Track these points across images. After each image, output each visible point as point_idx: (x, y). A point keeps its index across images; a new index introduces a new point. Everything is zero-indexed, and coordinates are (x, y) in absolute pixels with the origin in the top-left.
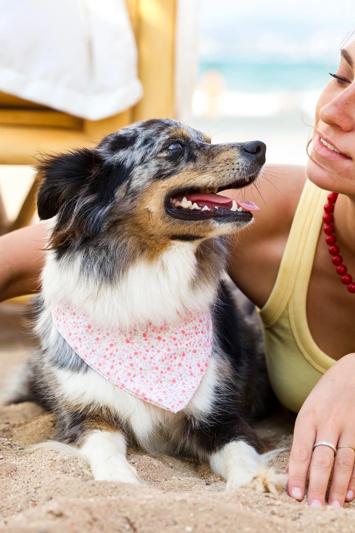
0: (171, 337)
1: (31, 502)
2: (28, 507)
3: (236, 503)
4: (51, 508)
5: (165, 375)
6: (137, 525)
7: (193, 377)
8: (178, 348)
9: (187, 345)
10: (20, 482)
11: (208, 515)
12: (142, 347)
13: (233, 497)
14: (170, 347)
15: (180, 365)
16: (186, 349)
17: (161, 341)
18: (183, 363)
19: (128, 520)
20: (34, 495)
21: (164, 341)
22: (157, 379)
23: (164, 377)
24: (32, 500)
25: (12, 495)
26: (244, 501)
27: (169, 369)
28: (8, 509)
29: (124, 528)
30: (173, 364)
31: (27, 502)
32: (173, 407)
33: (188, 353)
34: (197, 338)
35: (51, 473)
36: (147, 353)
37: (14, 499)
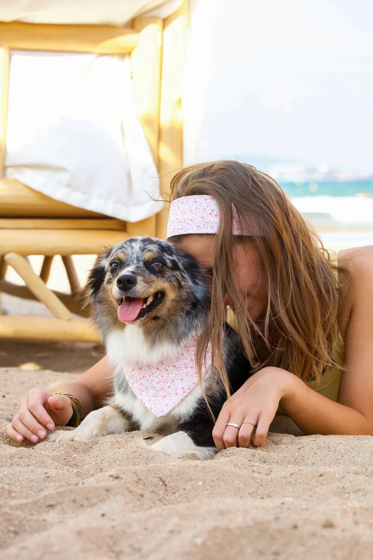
0: (165, 369)
1: (99, 469)
2: (97, 473)
3: (230, 465)
4: (111, 473)
5: (160, 393)
6: (167, 482)
7: (177, 396)
8: (168, 376)
9: (176, 375)
10: (92, 457)
11: (212, 474)
12: (147, 373)
13: (228, 462)
14: (164, 375)
15: (169, 387)
16: (175, 377)
17: (159, 371)
18: (172, 386)
19: (161, 479)
20: (100, 465)
21: (160, 371)
22: (155, 395)
23: (159, 394)
24: (99, 468)
25: (87, 465)
26: (234, 464)
27: (162, 389)
28: (84, 474)
29: (159, 484)
30: (165, 386)
31: (97, 469)
32: (156, 414)
33: (177, 380)
34: (185, 371)
35: (111, 450)
36: (150, 377)
37: (88, 468)
